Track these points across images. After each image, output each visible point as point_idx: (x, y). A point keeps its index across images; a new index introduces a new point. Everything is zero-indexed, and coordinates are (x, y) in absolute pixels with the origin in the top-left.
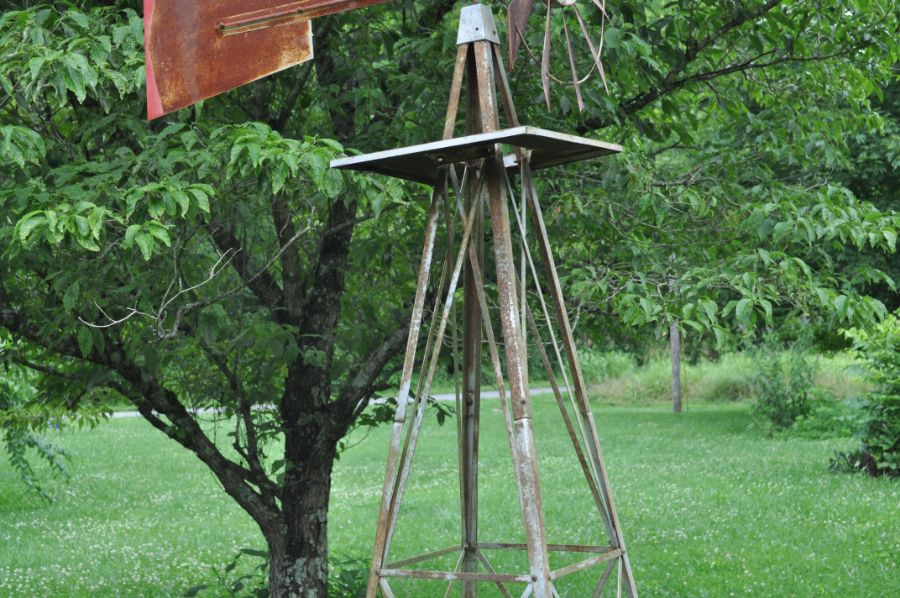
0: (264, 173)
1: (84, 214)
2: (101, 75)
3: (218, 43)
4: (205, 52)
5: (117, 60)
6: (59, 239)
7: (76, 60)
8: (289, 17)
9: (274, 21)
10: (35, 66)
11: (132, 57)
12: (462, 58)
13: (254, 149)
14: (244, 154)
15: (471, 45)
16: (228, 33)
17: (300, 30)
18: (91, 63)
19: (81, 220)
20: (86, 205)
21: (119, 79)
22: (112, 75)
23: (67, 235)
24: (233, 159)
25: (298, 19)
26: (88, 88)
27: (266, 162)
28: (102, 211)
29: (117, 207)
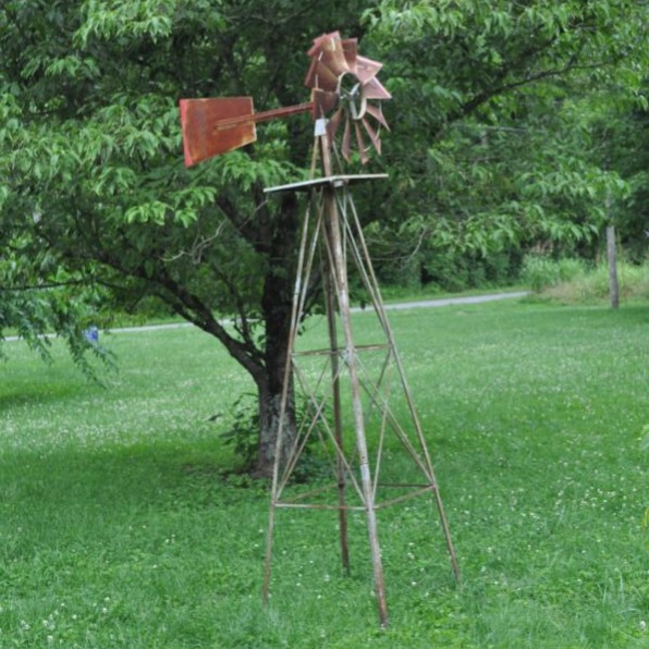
0: (240, 181)
1: (156, 207)
2: (159, 138)
3: (215, 133)
4: (210, 138)
5: (166, 133)
6: (146, 220)
7: (147, 134)
8: (245, 122)
9: (240, 123)
10: (130, 140)
11: (173, 129)
12: (316, 142)
13: (234, 169)
14: (229, 171)
15: (320, 137)
16: (220, 129)
17: (250, 128)
18: (155, 134)
19: (156, 211)
20: (157, 203)
21: (168, 142)
22: (165, 140)
23: (149, 218)
24: (224, 174)
25: (249, 123)
26: (155, 149)
27: (241, 175)
28: (164, 205)
29: (171, 202)
